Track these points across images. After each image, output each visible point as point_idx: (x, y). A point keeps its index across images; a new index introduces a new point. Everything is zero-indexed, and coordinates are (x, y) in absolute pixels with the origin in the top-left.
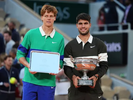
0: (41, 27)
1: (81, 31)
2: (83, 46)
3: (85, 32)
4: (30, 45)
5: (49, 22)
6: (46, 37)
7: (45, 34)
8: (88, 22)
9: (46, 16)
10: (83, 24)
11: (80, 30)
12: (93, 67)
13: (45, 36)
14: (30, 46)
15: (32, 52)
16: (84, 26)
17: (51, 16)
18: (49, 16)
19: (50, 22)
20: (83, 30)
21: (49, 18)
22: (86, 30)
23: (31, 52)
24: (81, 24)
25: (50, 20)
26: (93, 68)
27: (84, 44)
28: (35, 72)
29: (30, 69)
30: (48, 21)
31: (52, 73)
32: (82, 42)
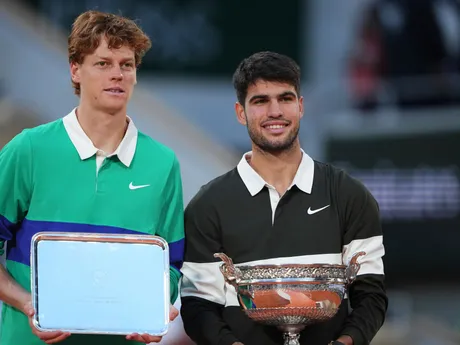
0: (73, 113)
1: (264, 132)
2: (274, 206)
3: (282, 139)
4: (28, 202)
5: (116, 90)
6: (99, 161)
7: (94, 150)
8: (292, 90)
9: (102, 64)
10: (274, 101)
11: (259, 129)
12: (328, 302)
13: (95, 156)
14: (24, 209)
15: (39, 239)
16: (276, 108)
17: (124, 63)
18: (117, 65)
19: (121, 91)
20: (276, 128)
21: (115, 71)
22: (288, 130)
23: (35, 238)
24: (264, 99)
25: (120, 80)
26: (327, 307)
27: (275, 199)
28: (60, 334)
29: (35, 322)
30: (112, 85)
31: (141, 333)
32: (265, 190)
